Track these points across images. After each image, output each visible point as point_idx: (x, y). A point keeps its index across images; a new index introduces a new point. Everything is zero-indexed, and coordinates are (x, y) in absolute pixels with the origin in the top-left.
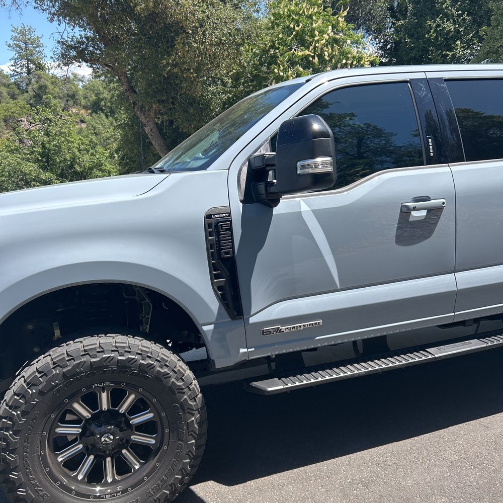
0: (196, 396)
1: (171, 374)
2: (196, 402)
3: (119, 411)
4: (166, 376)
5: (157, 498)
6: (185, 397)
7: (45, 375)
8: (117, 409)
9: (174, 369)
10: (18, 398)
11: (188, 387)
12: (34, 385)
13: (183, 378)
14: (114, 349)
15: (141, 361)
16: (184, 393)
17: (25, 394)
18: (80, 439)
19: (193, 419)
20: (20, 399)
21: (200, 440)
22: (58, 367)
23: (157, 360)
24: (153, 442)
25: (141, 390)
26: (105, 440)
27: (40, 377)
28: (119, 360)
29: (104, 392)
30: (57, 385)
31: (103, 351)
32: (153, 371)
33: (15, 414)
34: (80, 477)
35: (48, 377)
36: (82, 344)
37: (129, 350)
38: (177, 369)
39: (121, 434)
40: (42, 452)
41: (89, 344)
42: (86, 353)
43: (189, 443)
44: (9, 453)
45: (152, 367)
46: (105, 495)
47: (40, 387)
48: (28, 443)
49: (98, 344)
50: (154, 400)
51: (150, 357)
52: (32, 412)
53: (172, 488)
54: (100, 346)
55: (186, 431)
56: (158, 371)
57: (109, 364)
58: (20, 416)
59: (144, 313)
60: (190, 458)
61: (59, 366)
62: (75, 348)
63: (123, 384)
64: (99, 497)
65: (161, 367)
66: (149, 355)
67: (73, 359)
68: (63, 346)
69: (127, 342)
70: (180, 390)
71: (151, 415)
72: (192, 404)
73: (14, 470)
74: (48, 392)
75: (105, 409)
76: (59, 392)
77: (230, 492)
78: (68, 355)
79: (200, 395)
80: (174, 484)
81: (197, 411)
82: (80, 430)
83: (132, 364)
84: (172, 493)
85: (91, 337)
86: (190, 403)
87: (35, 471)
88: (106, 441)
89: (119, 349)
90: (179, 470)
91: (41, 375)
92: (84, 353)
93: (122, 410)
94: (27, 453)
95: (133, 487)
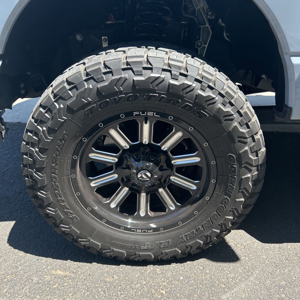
0: (259, 150)
1: (235, 116)
2: (257, 156)
3: (161, 148)
4: (228, 118)
5: (189, 245)
6: (246, 148)
7: (75, 87)
8: (159, 144)
9: (240, 110)
10: (43, 111)
11: (253, 137)
12: (61, 98)
13: (249, 123)
14: (166, 67)
15: (200, 92)
16: (245, 143)
17: (51, 108)
18: (116, 168)
19: (249, 175)
20: (45, 113)
21: (250, 200)
22: (92, 81)
23: (220, 94)
24: (194, 187)
25: (191, 129)
26: (141, 177)
27: (70, 90)
28: (170, 85)
29: (146, 123)
30: (89, 103)
31: (151, 69)
32: (213, 108)
33: (41, 129)
34: (113, 205)
35: (80, 91)
36: (125, 55)
37: (186, 73)
38: (244, 111)
39: (160, 173)
40: (73, 176)
41: (134, 55)
42: (129, 67)
43: (237, 200)
44: (37, 170)
45: (212, 101)
46: (136, 229)
47: (69, 102)
48: (57, 164)
49: (145, 57)
50: (206, 144)
51: (211, 88)
52: (59, 131)
53: (207, 240)
54: (148, 61)
55: (236, 187)
56: (220, 109)
57: (156, 88)
58: (46, 133)
59: (201, 40)
60: (234, 215)
61: (92, 78)
62: (115, 57)
63: (171, 118)
64: (129, 230)
65: (224, 105)
66: (211, 84)
67: (111, 72)
68: (102, 54)
69: (185, 61)
70: (242, 139)
71: (197, 159)
72: (253, 158)
73: (42, 188)
74: (78, 110)
75: (145, 142)
76: (91, 113)
77: (263, 251)
78: (106, 66)
79: (264, 149)
80: (210, 237)
81: (256, 168)
82: (117, 160)
83: (187, 93)
84: (206, 244)
85: (138, 47)
86: (250, 156)
87: (64, 194)
88: (143, 178)
89: (172, 69)
90: (219, 225)
91: (71, 87)
92: (126, 67)
93: (165, 147)
94: (56, 174)
95: (165, 228)
